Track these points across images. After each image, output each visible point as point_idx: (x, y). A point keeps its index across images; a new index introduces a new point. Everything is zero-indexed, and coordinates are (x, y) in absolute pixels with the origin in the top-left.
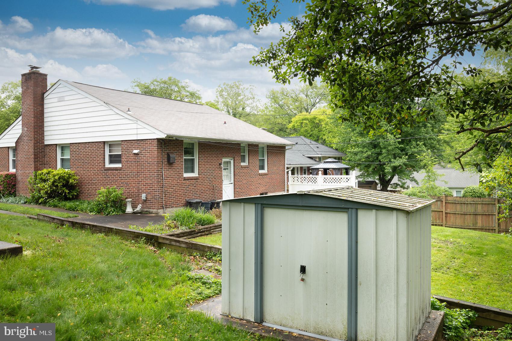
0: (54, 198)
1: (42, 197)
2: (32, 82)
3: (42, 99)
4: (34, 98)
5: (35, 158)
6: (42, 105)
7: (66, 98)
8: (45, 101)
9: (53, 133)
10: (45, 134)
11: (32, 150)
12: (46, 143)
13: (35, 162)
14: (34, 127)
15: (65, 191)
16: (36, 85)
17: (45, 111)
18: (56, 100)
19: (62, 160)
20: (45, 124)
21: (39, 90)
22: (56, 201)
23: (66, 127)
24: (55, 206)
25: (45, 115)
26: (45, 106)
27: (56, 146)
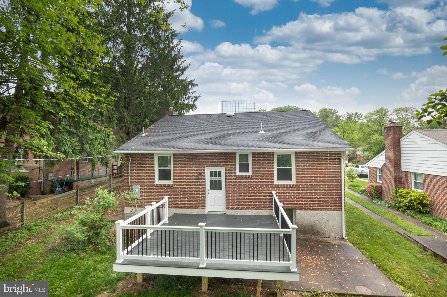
0: (411, 210)
1: (401, 207)
2: (392, 132)
3: (399, 142)
4: (393, 142)
5: (395, 179)
6: (399, 146)
7: (418, 143)
8: (401, 143)
9: (408, 164)
10: (402, 164)
11: (393, 174)
12: (403, 170)
13: (395, 182)
14: (394, 160)
15: (420, 207)
16: (394, 134)
17: (401, 149)
18: (410, 143)
19: (416, 183)
20: (402, 158)
21: (397, 137)
22: (412, 212)
23: (420, 162)
24: (412, 216)
25: (401, 152)
26: (401, 146)
27: (411, 173)
